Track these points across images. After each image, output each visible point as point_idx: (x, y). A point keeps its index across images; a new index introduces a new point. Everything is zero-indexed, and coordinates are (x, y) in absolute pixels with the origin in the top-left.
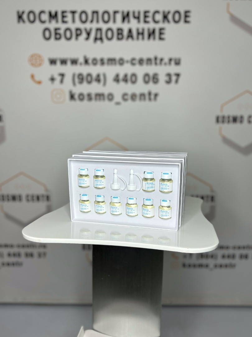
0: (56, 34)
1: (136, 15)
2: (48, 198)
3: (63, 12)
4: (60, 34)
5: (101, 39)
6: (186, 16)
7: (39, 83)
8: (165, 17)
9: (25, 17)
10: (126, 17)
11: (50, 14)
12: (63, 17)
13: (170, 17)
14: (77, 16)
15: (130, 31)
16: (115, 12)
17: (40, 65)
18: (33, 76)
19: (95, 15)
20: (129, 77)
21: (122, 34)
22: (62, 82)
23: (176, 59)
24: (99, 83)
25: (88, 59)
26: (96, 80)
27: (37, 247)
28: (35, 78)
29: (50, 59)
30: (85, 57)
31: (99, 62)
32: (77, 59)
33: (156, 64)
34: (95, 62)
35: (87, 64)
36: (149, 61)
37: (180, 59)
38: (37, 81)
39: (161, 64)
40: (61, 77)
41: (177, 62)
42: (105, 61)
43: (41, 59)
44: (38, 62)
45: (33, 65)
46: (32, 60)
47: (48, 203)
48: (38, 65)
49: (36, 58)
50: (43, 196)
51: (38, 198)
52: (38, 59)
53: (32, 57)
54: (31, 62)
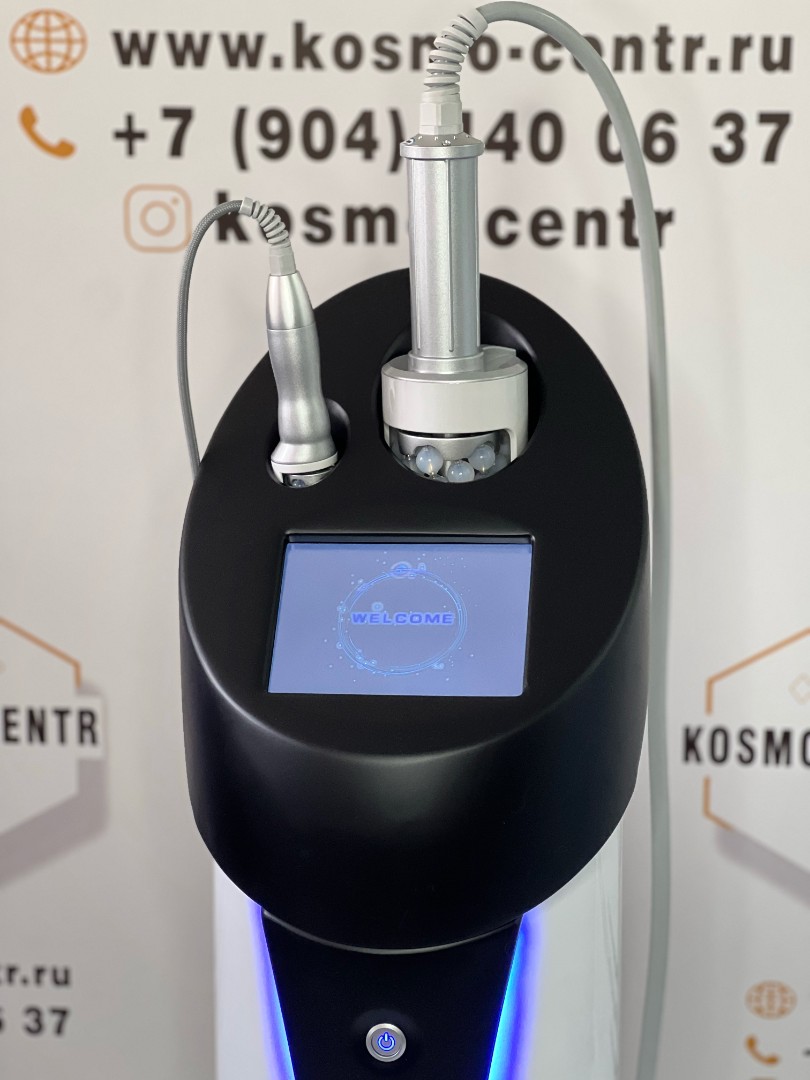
2: (88, 725)
7: (64, 150)
17: (68, 62)
18: (28, 118)
20: (523, 130)
22: (176, 149)
23: (767, 43)
24: (368, 156)
25: (315, 39)
26: (351, 143)
27: (25, 981)
28: (40, 128)
29: (117, 37)
30: (299, 28)
31: (370, 55)
32: (260, 39)
33: (664, 65)
34: (348, 52)
35: (307, 63)
36: (629, 53)
37: (787, 43)
38: (53, 140)
39: (689, 65)
40: (173, 124)
41: (776, 55)
42: (404, 50)
43: (75, 33)
44: (61, 48)
45: (30, 61)
46: (27, 40)
47: (88, 751)
48: (56, 62)
49: (48, 29)
50: (62, 714)
51: (37, 726)
52: (62, 34)
53: (30, 26)
54: (20, 47)
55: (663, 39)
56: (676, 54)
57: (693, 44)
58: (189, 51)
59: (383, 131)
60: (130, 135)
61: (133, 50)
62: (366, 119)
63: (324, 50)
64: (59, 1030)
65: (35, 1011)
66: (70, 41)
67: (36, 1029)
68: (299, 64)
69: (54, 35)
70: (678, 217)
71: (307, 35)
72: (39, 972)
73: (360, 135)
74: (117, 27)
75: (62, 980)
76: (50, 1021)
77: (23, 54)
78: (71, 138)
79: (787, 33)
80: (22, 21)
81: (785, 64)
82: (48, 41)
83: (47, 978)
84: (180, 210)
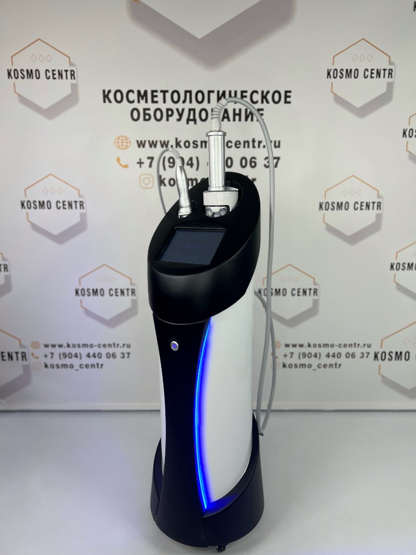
0: (145, 114)
1: (233, 95)
2: (133, 292)
3: (153, 92)
4: (149, 115)
5: (194, 120)
6: (286, 97)
7: (126, 166)
8: (264, 97)
9: (111, 96)
10: (221, 96)
11: (139, 92)
12: (153, 96)
13: (269, 97)
14: (168, 95)
15: (226, 112)
16: (209, 92)
17: (127, 147)
18: (118, 160)
19: (188, 94)
22: (150, 166)
23: (275, 142)
24: (192, 167)
25: (180, 141)
26: (188, 164)
27: (121, 347)
28: (121, 162)
29: (137, 141)
30: (176, 139)
31: (192, 145)
32: (168, 142)
33: (254, 147)
34: (187, 144)
35: (178, 147)
36: (246, 144)
37: (279, 142)
38: (124, 164)
39: (259, 147)
40: (150, 160)
41: (277, 145)
42: (199, 144)
43: (128, 141)
44: (125, 144)
45: (119, 147)
46: (118, 142)
47: (134, 298)
48: (124, 147)
49: (122, 140)
50: (128, 290)
51: (122, 292)
52: (125, 141)
53: (119, 139)
54: (117, 144)
55: (254, 141)
56: (256, 144)
57: (260, 142)
58: (153, 144)
59: (195, 161)
60: (140, 163)
61: (141, 144)
62: (191, 159)
63: (182, 144)
64: (128, 357)
65: (123, 354)
66: (127, 142)
67: (123, 357)
68: (177, 147)
69: (124, 141)
70: (257, 179)
71: (178, 141)
72: (124, 345)
73: (190, 162)
74: (137, 139)
75: (129, 346)
76: (126, 355)
77: (117, 145)
78: (128, 164)
79: (279, 140)
80: (117, 138)
81: (279, 146)
82: (123, 142)
83: (125, 346)
84: (151, 179)
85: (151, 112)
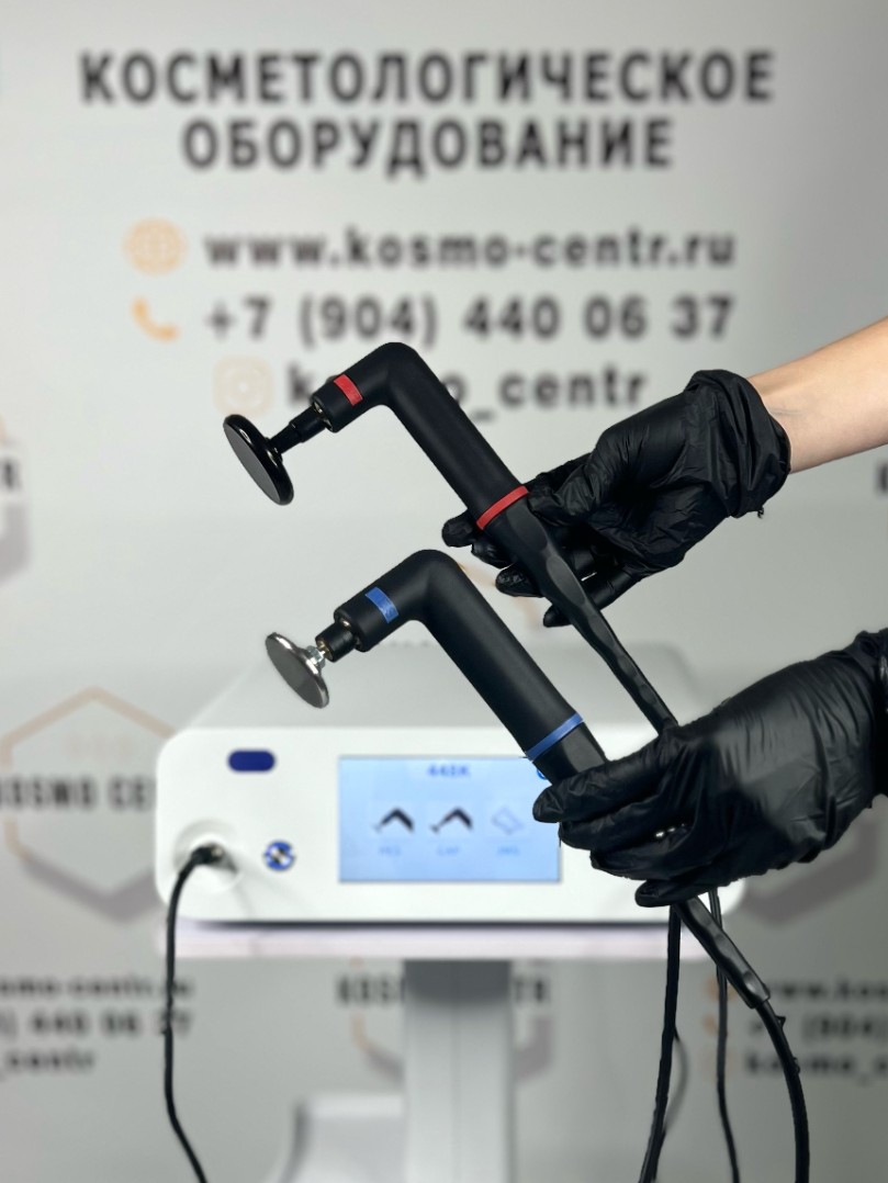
0: (236, 143)
1: (556, 68)
3: (266, 60)
4: (251, 146)
5: (416, 162)
6: (754, 75)
7: (168, 333)
8: (671, 77)
9: (113, 77)
10: (514, 77)
11: (213, 66)
12: (266, 77)
13: (691, 77)
14: (320, 74)
15: (531, 131)
16: (473, 60)
17: (171, 263)
18: (140, 310)
19: (393, 72)
20: (527, 313)
21: (498, 143)
22: (257, 332)
23: (715, 241)
24: (408, 333)
25: (364, 241)
26: (394, 324)
29: (210, 242)
30: (351, 233)
31: (407, 253)
32: (321, 242)
33: (635, 259)
34: (390, 252)
35: (358, 260)
36: (607, 250)
37: (728, 242)
39: (654, 259)
40: (255, 311)
41: (720, 250)
42: (434, 249)
43: (176, 240)
44: (165, 251)
45: (142, 263)
46: (139, 246)
48: (162, 262)
49: (154, 236)
52: (165, 240)
53: (141, 234)
54: (134, 251)
56: (644, 250)
57: (657, 244)
58: (266, 252)
59: (418, 316)
60: (221, 321)
61: (222, 252)
62: (405, 307)
63: (372, 250)
66: (171, 245)
68: (352, 262)
69: (160, 242)
71: (358, 239)
73: (400, 317)
77: (136, 257)
78: (174, 324)
79: (728, 234)
80: (135, 231)
81: (727, 258)
82: (156, 245)
84: (259, 379)
85: (259, 135)
